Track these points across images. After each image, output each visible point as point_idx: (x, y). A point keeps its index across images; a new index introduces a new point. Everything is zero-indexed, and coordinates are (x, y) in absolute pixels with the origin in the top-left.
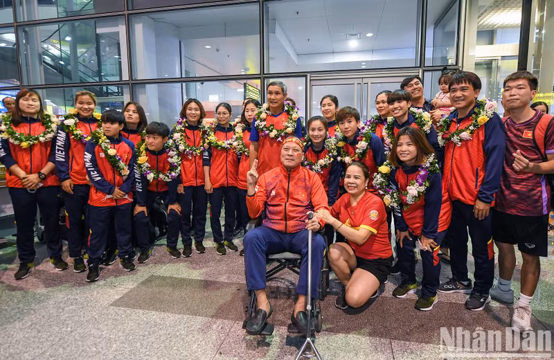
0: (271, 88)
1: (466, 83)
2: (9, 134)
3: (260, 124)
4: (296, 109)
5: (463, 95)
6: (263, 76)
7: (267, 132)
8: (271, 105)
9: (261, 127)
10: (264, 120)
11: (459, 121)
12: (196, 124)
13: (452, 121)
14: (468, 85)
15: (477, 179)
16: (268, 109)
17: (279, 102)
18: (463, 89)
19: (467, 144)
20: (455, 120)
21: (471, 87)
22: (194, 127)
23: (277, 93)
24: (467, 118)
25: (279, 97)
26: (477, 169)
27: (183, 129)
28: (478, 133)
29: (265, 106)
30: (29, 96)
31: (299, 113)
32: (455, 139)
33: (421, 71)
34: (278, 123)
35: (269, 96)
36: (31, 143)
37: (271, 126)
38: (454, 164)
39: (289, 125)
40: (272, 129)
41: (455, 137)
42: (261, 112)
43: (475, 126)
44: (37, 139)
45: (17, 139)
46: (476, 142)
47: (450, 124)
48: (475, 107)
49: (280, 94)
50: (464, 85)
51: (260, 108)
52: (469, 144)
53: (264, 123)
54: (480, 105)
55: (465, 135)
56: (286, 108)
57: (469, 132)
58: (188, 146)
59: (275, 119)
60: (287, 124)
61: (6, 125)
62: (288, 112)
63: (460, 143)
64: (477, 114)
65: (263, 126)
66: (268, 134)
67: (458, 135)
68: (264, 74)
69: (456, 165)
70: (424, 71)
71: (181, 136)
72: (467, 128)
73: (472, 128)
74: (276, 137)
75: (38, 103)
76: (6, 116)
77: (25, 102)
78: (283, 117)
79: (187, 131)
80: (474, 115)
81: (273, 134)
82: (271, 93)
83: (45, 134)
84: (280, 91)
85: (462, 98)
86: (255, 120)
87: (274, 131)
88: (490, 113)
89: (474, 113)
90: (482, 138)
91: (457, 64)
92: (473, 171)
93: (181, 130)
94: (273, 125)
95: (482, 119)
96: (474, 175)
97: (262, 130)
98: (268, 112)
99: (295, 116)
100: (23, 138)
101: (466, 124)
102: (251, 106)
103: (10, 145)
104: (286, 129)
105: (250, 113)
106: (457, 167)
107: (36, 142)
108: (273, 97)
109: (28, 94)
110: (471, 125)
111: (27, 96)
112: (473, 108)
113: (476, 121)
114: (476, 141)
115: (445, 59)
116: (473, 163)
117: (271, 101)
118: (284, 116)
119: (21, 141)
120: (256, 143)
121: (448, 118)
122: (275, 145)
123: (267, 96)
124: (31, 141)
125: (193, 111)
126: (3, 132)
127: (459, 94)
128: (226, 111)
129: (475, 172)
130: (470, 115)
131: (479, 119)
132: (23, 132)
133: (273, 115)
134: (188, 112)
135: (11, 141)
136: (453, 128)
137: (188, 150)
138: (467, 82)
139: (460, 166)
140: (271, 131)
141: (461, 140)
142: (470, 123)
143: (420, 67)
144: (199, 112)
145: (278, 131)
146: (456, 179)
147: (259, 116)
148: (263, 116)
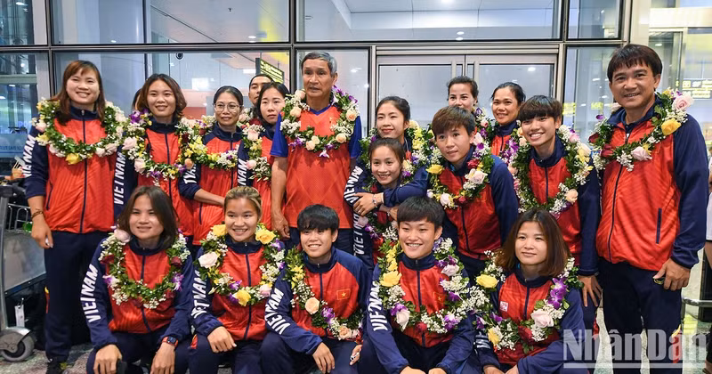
0: (309, 64)
1: (641, 64)
2: (51, 139)
3: (290, 125)
4: (353, 102)
5: (639, 85)
6: (292, 46)
7: (302, 140)
8: (310, 93)
9: (292, 131)
10: (297, 119)
11: (629, 129)
12: (170, 122)
13: (616, 127)
14: (644, 67)
15: (659, 226)
16: (304, 100)
17: (324, 89)
18: (638, 75)
19: (642, 168)
20: (620, 125)
21: (649, 69)
22: (167, 126)
23: (320, 72)
24: (643, 123)
25: (324, 78)
26: (660, 210)
27: (142, 129)
28: (662, 149)
29: (299, 94)
30: (82, 73)
31: (357, 110)
32: (624, 158)
33: (561, 45)
34: (321, 124)
35: (306, 77)
36: (84, 157)
37: (309, 129)
38: (619, 201)
39: (341, 129)
40: (311, 135)
41: (624, 155)
42: (292, 106)
43: (656, 136)
44: (93, 151)
45: (62, 148)
46: (659, 164)
47: (613, 132)
48: (655, 104)
49: (324, 73)
50: (638, 68)
51: (290, 98)
52: (647, 167)
53: (295, 125)
54: (664, 102)
55: (641, 152)
56: (336, 100)
57: (647, 146)
58: (153, 163)
59: (317, 118)
60: (336, 127)
61: (46, 121)
62: (339, 107)
63: (632, 166)
64: (661, 117)
65: (294, 129)
66: (304, 144)
67: (628, 152)
68: (296, 42)
69: (623, 202)
70: (567, 47)
71: (139, 142)
72: (644, 141)
73: (652, 140)
74: (318, 149)
75: (95, 86)
76: (47, 106)
77: (76, 84)
78: (330, 115)
79: (152, 134)
80: (654, 119)
81: (311, 145)
82: (309, 72)
83: (105, 143)
84: (326, 69)
85: (637, 90)
86: (280, 119)
87: (313, 137)
88: (681, 114)
89: (656, 115)
90: (669, 157)
91: (620, 37)
92: (652, 213)
93: (137, 133)
94: (313, 129)
95: (670, 125)
96: (654, 221)
97: (293, 137)
98: (304, 105)
99: (351, 113)
100: (71, 146)
101: (642, 135)
102: (272, 93)
103: (50, 157)
104: (335, 135)
105: (270, 106)
106: (625, 206)
107: (90, 155)
108: (313, 79)
109: (81, 70)
110: (650, 136)
111: (79, 74)
112: (653, 107)
113: (660, 128)
114: (657, 163)
115: (598, 29)
116: (654, 201)
117: (310, 87)
118: (332, 114)
119: (69, 151)
120: (284, 159)
121: (608, 122)
122: (316, 162)
123: (302, 78)
124: (83, 153)
125: (161, 98)
126: (42, 134)
127: (631, 83)
128: (234, 101)
129: (656, 214)
130: (647, 118)
131: (664, 125)
132: (72, 136)
133: (313, 111)
134: (151, 99)
135: (52, 150)
136: (619, 139)
137: (152, 169)
138: (644, 64)
139: (631, 206)
140: (309, 139)
141: (634, 161)
142: (648, 132)
143: (561, 39)
144: (171, 99)
145: (321, 139)
146: (622, 227)
147: (287, 113)
148: (295, 111)
